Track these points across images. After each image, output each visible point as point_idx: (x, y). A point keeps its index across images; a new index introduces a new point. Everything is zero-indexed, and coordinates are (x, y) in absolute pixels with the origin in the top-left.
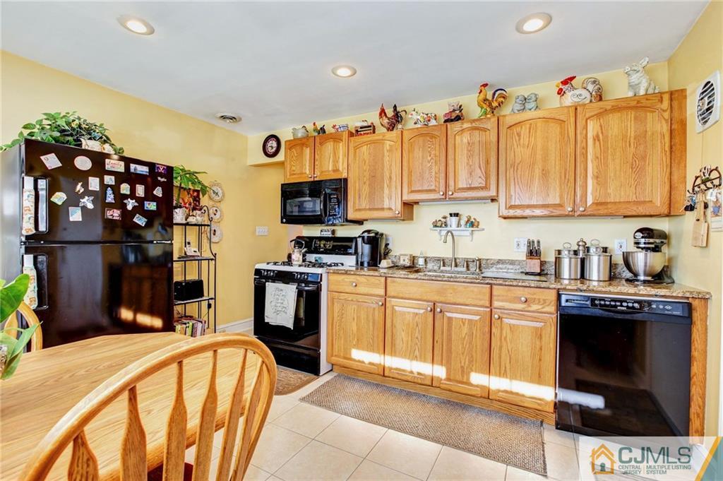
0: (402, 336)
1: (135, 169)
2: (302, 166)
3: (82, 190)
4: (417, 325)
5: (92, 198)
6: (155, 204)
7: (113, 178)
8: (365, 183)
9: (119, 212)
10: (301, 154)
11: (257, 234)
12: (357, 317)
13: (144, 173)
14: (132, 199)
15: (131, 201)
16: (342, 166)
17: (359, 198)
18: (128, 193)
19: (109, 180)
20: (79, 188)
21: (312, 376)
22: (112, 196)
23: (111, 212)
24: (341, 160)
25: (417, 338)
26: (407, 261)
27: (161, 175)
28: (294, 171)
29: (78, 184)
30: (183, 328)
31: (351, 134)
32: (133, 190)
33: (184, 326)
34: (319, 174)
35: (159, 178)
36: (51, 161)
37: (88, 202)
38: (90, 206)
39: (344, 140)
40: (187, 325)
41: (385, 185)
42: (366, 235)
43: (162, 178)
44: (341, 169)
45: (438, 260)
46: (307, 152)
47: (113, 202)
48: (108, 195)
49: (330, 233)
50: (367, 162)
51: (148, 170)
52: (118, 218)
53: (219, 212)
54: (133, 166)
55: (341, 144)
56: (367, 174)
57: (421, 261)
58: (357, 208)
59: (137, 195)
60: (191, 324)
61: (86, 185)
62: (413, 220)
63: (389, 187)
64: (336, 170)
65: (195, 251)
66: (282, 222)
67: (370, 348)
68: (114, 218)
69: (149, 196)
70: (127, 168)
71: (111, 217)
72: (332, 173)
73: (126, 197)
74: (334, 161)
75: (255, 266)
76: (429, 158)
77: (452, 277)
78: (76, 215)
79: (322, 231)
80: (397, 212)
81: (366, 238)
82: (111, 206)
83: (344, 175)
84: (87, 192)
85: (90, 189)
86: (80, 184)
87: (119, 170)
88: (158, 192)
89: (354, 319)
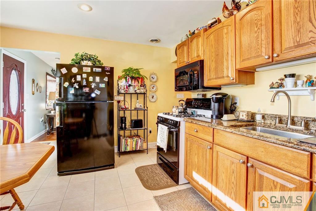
0: (222, 176)
1: (95, 70)
2: (184, 57)
3: (74, 81)
4: (233, 172)
5: (78, 84)
6: (104, 84)
7: (86, 75)
8: (212, 61)
9: (88, 89)
10: (183, 51)
11: (177, 98)
12: (198, 153)
13: (99, 71)
14: (93, 83)
15: (93, 84)
16: (201, 53)
17: (210, 71)
18: (92, 80)
19: (85, 76)
20: (73, 80)
21: (175, 183)
22: (85, 82)
23: (85, 89)
24: (200, 49)
25: (233, 183)
26: (245, 116)
27: (108, 71)
28: (180, 61)
29: (72, 79)
30: (132, 141)
31: (206, 30)
32: (94, 79)
33: (132, 140)
34: (191, 60)
35: (107, 73)
36: (64, 71)
37: (76, 86)
38: (77, 87)
39: (201, 36)
40: (134, 140)
41: (225, 59)
42: (214, 96)
43: (108, 73)
44: (200, 55)
45: (274, 117)
46: (185, 48)
47: (86, 85)
48: (84, 82)
49: (201, 96)
50: (214, 45)
51: (101, 70)
52: (88, 92)
53: (155, 87)
54: (94, 69)
55: (200, 39)
56: (214, 54)
57: (258, 118)
58: (209, 78)
59: (96, 81)
60: (135, 139)
61: (75, 79)
62: (254, 84)
63: (227, 60)
64: (198, 56)
65: (140, 106)
66: (175, 91)
67: (204, 176)
68: (87, 92)
69: (102, 81)
70: (92, 70)
71: (85, 91)
72: (196, 58)
73: (91, 82)
74: (197, 51)
75: (157, 114)
76: (256, 29)
77: (262, 136)
78: (72, 91)
79: (198, 95)
80: (232, 79)
81: (214, 99)
82: (85, 86)
83: (202, 58)
84: (76, 82)
85: (77, 80)
86: (73, 78)
87: (88, 71)
88: (106, 79)
89: (196, 154)
